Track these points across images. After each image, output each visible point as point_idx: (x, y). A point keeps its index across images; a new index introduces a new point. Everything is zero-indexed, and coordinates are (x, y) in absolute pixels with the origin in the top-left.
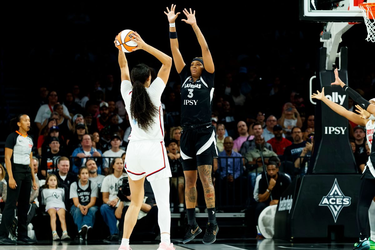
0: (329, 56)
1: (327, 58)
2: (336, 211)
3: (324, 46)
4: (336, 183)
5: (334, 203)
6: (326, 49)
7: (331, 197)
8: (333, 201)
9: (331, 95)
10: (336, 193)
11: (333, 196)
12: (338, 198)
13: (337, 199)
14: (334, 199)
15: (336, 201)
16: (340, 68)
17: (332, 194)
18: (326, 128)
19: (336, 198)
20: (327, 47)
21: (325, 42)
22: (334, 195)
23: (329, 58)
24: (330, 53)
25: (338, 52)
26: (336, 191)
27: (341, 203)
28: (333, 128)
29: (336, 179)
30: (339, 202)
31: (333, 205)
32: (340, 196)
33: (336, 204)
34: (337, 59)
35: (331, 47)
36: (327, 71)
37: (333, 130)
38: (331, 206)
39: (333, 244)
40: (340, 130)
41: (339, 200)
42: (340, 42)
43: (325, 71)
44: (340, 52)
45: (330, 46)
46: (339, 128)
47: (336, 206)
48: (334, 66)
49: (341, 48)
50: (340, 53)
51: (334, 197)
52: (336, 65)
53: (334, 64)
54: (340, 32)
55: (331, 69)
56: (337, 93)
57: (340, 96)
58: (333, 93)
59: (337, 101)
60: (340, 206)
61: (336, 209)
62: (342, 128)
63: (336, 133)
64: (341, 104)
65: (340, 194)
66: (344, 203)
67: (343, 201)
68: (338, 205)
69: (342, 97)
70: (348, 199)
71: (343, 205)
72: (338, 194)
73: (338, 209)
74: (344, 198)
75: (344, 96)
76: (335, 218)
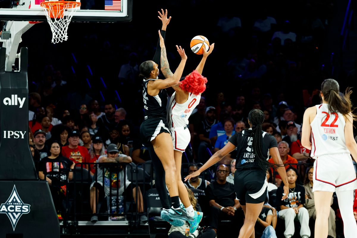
0: (8, 56)
1: (6, 58)
2: (14, 219)
3: (3, 46)
4: (15, 189)
5: (13, 211)
6: (5, 49)
7: (9, 204)
8: (11, 208)
9: (11, 98)
10: (15, 200)
11: (11, 204)
12: (17, 205)
13: (16, 207)
14: (13, 206)
15: (14, 209)
16: (20, 70)
17: (10, 201)
18: (5, 132)
19: (15, 205)
20: (6, 47)
21: (5, 42)
22: (13, 202)
23: (8, 58)
24: (9, 53)
25: (18, 53)
26: (15, 197)
27: (20, 211)
28: (13, 132)
29: (15, 185)
30: (18, 210)
31: (12, 213)
32: (19, 203)
33: (15, 212)
34: (17, 60)
35: (11, 47)
36: (6, 72)
37: (13, 134)
38: (10, 214)
40: (20, 134)
41: (18, 207)
42: (20, 42)
43: (5, 73)
44: (20, 52)
45: (9, 46)
46: (18, 132)
47: (14, 214)
48: (13, 67)
49: (21, 48)
50: (20, 54)
51: (13, 205)
52: (16, 67)
53: (14, 65)
54: (20, 32)
55: (11, 70)
56: (16, 96)
57: (19, 99)
58: (13, 96)
59: (16, 104)
60: (19, 214)
61: (14, 217)
62: (21, 132)
63: (15, 137)
64: (21, 107)
65: (19, 201)
66: (23, 211)
67: (21, 209)
68: (17, 213)
69: (22, 100)
70: (27, 207)
71: (21, 212)
72: (16, 202)
73: (17, 216)
74: (23, 205)
75: (24, 99)
76: (14, 226)
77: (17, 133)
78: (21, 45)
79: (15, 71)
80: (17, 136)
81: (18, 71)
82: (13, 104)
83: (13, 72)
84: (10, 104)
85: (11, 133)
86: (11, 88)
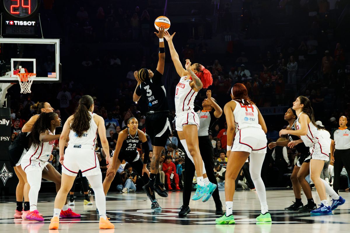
4: (5, 166)
5: (4, 176)
7: (2, 173)
8: (3, 175)
9: (2, 121)
10: (5, 171)
14: (4, 174)
15: (5, 175)
17: (2, 171)
19: (5, 173)
22: (4, 172)
23: (1, 101)
24: (1, 99)
25: (5, 98)
26: (5, 169)
28: (3, 137)
29: (5, 164)
31: (3, 177)
33: (5, 176)
34: (5, 102)
35: (2, 96)
37: (3, 138)
38: (2, 177)
39: (3, 197)
40: (7, 138)
42: (6, 93)
47: (5, 177)
48: (3, 105)
50: (6, 99)
51: (4, 173)
52: (4, 105)
53: (3, 104)
54: (6, 88)
55: (2, 107)
56: (5, 119)
57: (6, 121)
58: (3, 120)
59: (5, 124)
60: (7, 178)
61: (5, 179)
62: (7, 137)
63: (4, 140)
64: (7, 125)
65: (7, 171)
66: (9, 176)
67: (8, 175)
68: (6, 177)
69: (8, 121)
70: (11, 174)
71: (8, 177)
72: (6, 171)
73: (6, 179)
74: (9, 173)
75: (9, 121)
76: (5, 183)
77: (5, 138)
78: (7, 95)
79: (4, 107)
80: (5, 140)
81: (6, 107)
82: (3, 124)
83: (3, 107)
84: (2, 124)
85: (2, 138)
86: (2, 116)
